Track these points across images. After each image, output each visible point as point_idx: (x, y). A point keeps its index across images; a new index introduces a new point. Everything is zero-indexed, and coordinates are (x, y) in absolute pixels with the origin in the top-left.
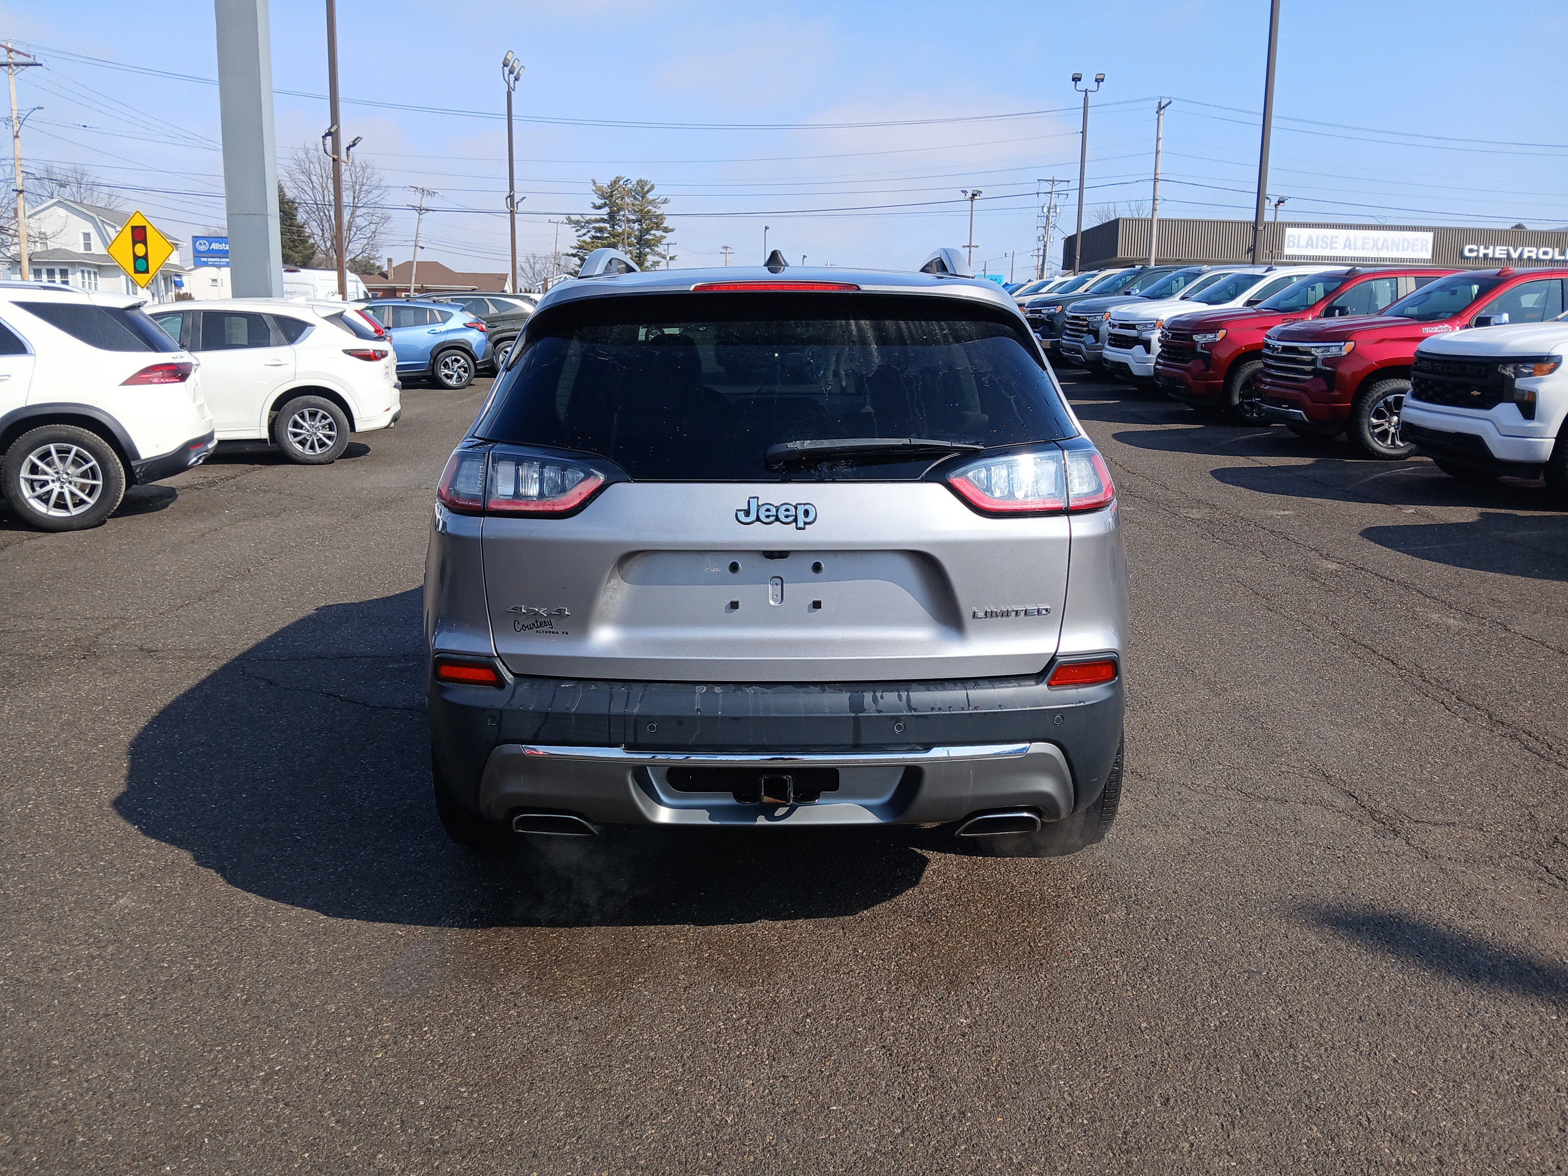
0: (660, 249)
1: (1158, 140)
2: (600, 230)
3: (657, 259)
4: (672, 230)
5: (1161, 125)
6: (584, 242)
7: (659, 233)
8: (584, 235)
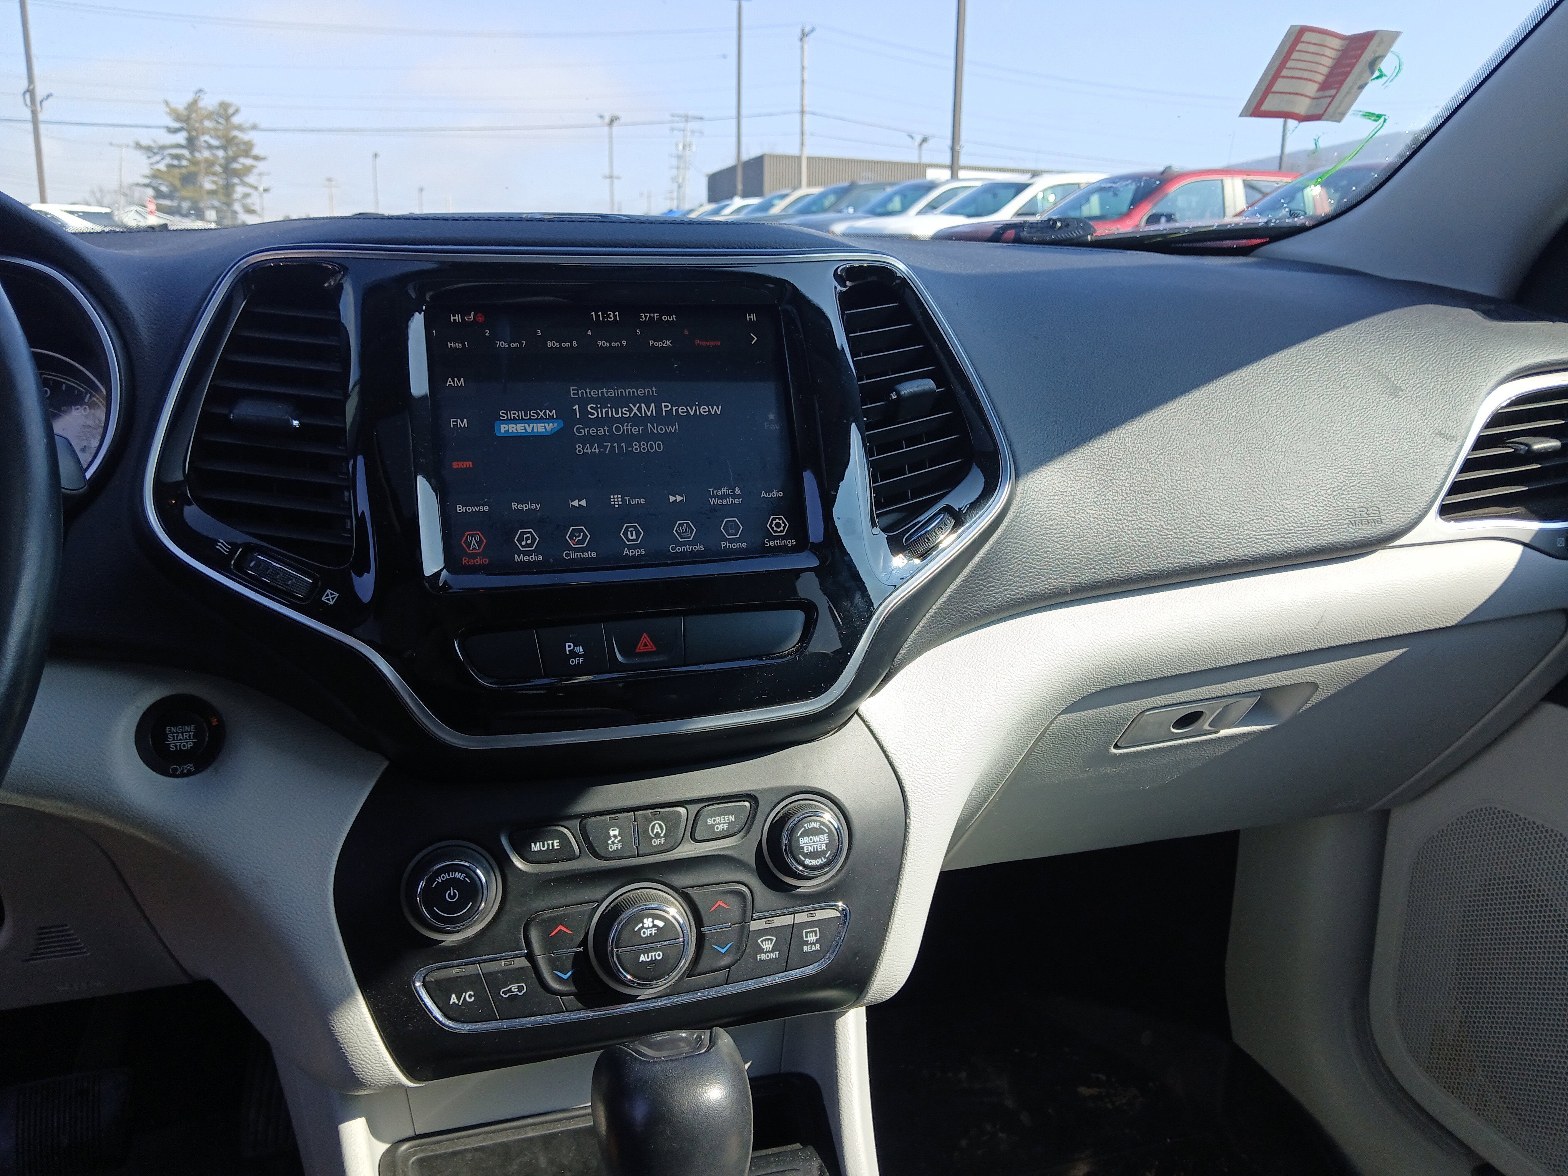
0: (251, 179)
1: (803, 68)
2: (177, 157)
3: (247, 190)
4: (264, 159)
5: (806, 54)
6: (159, 170)
7: (248, 162)
8: (158, 162)
